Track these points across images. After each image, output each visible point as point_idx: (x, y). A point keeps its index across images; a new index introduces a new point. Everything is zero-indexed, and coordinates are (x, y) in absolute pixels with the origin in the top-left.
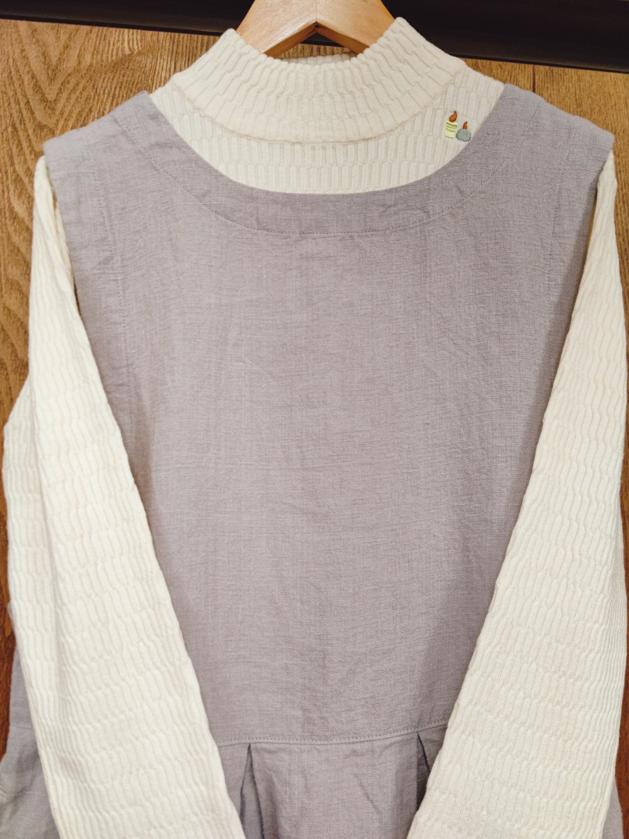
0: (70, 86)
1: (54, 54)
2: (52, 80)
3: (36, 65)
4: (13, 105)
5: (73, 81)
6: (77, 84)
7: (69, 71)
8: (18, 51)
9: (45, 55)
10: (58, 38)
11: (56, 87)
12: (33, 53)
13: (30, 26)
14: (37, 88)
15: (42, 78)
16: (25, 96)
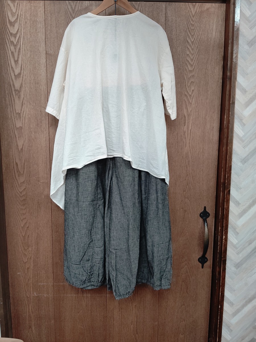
0: (77, 14)
1: (73, 7)
2: (73, 13)
3: (70, 10)
4: (67, 19)
5: (77, 13)
6: (78, 13)
7: (77, 11)
8: (67, 7)
9: (72, 8)
10: (74, 4)
11: (74, 14)
12: (69, 7)
13: (68, 2)
14: (71, 15)
15: (72, 12)
16: (69, 16)
